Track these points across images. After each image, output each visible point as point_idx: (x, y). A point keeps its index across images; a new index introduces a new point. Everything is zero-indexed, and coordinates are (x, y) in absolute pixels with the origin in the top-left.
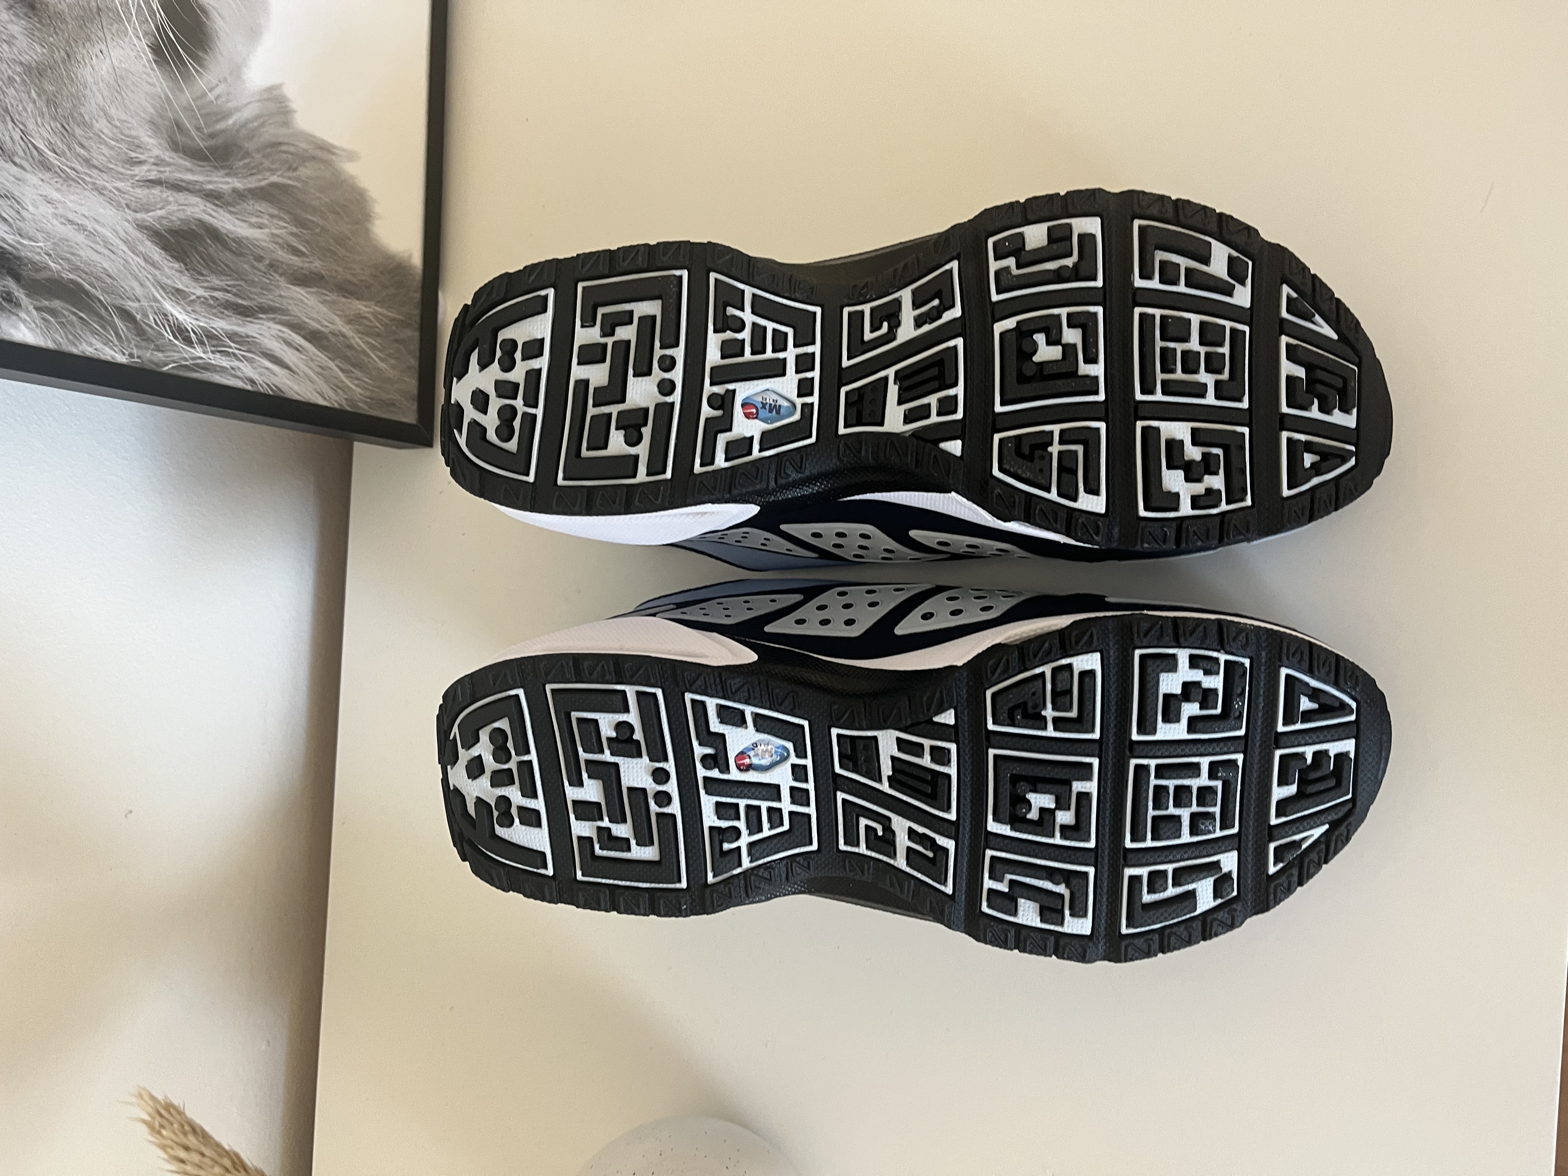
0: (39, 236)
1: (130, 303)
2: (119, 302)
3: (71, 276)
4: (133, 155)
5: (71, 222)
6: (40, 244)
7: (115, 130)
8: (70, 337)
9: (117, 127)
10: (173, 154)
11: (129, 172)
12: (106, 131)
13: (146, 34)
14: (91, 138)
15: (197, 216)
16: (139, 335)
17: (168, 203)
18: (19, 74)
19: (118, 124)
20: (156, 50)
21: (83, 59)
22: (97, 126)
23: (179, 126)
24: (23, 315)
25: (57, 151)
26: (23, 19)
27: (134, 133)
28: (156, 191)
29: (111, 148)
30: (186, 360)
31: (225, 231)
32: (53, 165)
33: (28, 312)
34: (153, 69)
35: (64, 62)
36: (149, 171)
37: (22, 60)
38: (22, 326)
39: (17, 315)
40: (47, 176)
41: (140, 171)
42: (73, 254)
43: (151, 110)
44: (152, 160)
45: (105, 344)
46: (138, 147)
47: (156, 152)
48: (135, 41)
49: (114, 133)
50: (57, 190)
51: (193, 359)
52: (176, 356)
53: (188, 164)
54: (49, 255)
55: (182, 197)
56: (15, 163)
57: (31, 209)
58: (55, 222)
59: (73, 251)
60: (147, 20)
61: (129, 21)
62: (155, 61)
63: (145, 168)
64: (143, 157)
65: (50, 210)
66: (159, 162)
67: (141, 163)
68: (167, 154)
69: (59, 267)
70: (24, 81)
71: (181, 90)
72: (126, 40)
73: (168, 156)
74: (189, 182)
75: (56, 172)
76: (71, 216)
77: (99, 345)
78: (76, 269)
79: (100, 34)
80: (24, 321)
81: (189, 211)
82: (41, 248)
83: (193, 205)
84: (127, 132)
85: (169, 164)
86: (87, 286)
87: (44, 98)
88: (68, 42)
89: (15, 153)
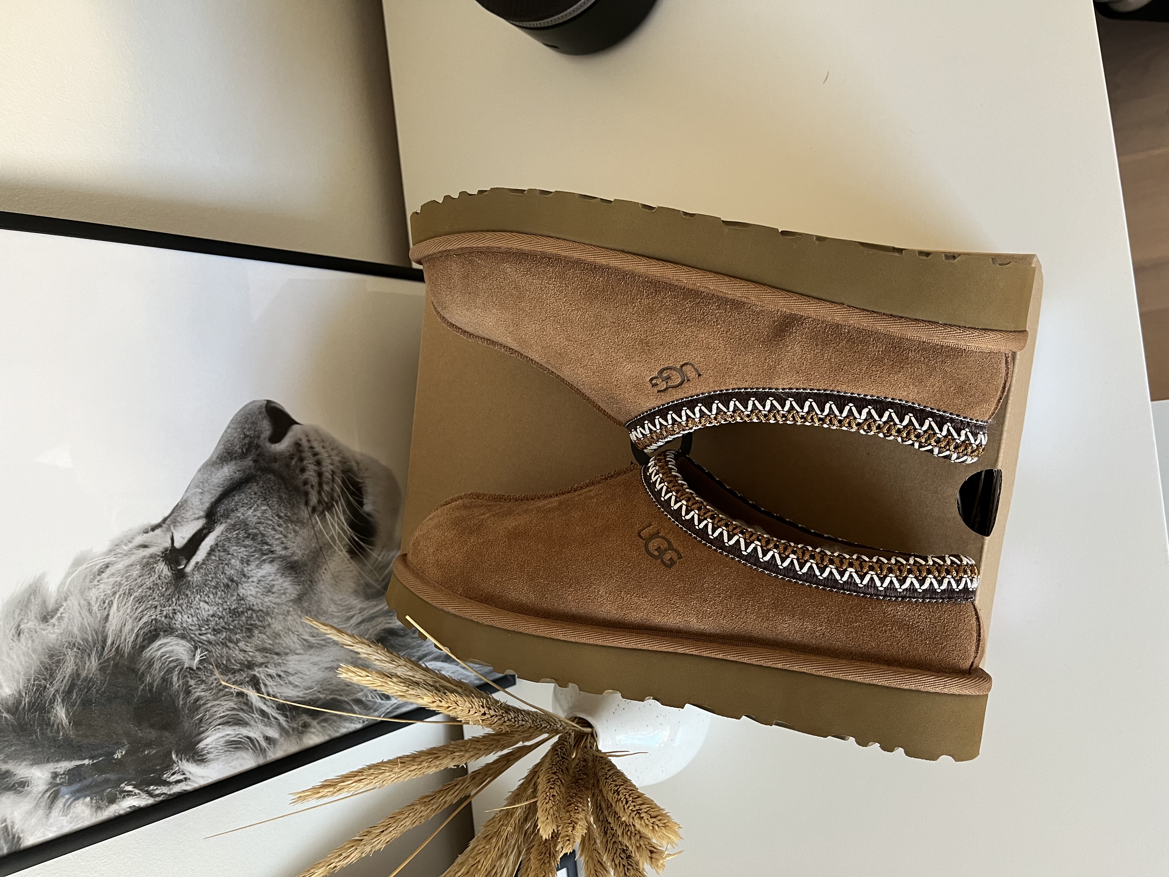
0: (314, 684)
1: (360, 694)
2: (354, 697)
3: (331, 697)
4: (349, 614)
5: (327, 668)
6: (315, 689)
7: (339, 607)
8: (335, 729)
9: (339, 604)
10: (367, 602)
11: (348, 625)
12: (335, 610)
13: (344, 546)
14: (328, 618)
15: (383, 628)
16: (365, 709)
17: (368, 630)
18: (291, 607)
19: (339, 602)
20: (351, 552)
21: (318, 579)
22: (330, 610)
23: (368, 585)
24: (313, 730)
25: (315, 635)
26: (289, 577)
27: (347, 603)
28: (362, 627)
29: (338, 617)
30: (388, 709)
31: (396, 627)
32: (314, 644)
33: (314, 727)
34: (351, 563)
35: (310, 587)
36: (357, 618)
37: (292, 598)
38: (313, 736)
39: (310, 732)
40: (312, 651)
41: (354, 621)
42: (330, 685)
43: (353, 585)
44: (358, 612)
45: (351, 723)
46: (351, 608)
47: (359, 606)
48: (340, 553)
49: (338, 609)
50: (318, 655)
51: (392, 706)
52: (383, 709)
53: (375, 603)
54: (319, 692)
55: (374, 623)
56: (297, 654)
57: (308, 673)
58: (319, 673)
59: (330, 683)
60: (343, 538)
61: (335, 545)
62: (352, 558)
63: (355, 618)
64: (352, 613)
65: (316, 667)
66: (362, 610)
67: (353, 616)
68: (365, 603)
69: (325, 695)
70: (294, 609)
71: (365, 565)
72: (336, 555)
73: (365, 605)
74: (378, 611)
75: (316, 647)
76: (327, 665)
77: (347, 725)
78: (333, 692)
79: (323, 560)
80: (313, 733)
81: (379, 628)
82: (315, 690)
83: (380, 623)
84: (344, 605)
85: (365, 609)
86: (339, 698)
87: (304, 612)
88: (310, 575)
89: (296, 649)
